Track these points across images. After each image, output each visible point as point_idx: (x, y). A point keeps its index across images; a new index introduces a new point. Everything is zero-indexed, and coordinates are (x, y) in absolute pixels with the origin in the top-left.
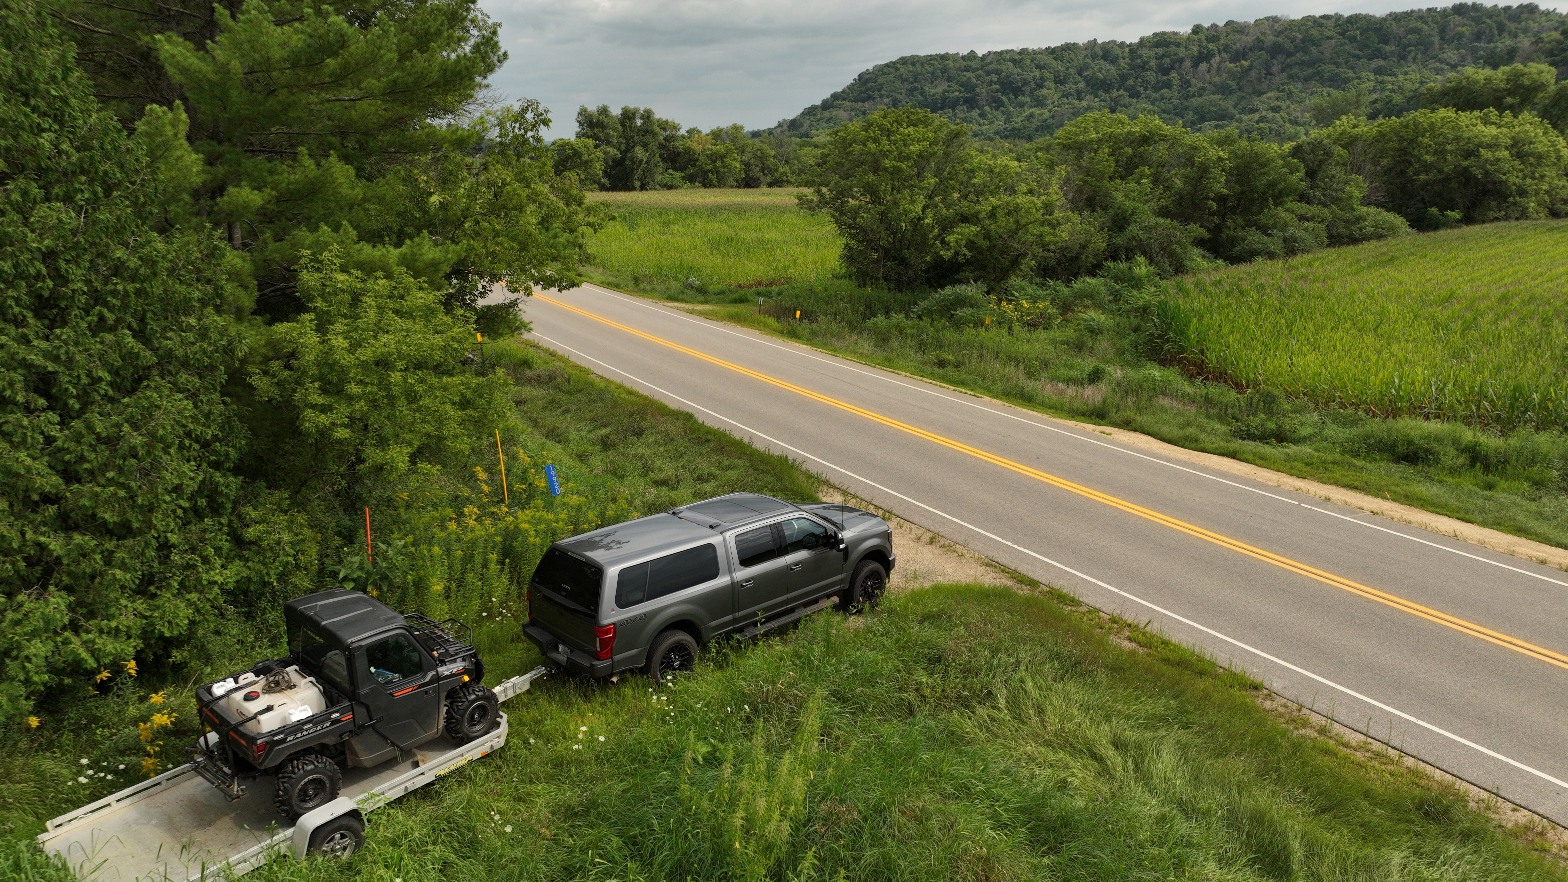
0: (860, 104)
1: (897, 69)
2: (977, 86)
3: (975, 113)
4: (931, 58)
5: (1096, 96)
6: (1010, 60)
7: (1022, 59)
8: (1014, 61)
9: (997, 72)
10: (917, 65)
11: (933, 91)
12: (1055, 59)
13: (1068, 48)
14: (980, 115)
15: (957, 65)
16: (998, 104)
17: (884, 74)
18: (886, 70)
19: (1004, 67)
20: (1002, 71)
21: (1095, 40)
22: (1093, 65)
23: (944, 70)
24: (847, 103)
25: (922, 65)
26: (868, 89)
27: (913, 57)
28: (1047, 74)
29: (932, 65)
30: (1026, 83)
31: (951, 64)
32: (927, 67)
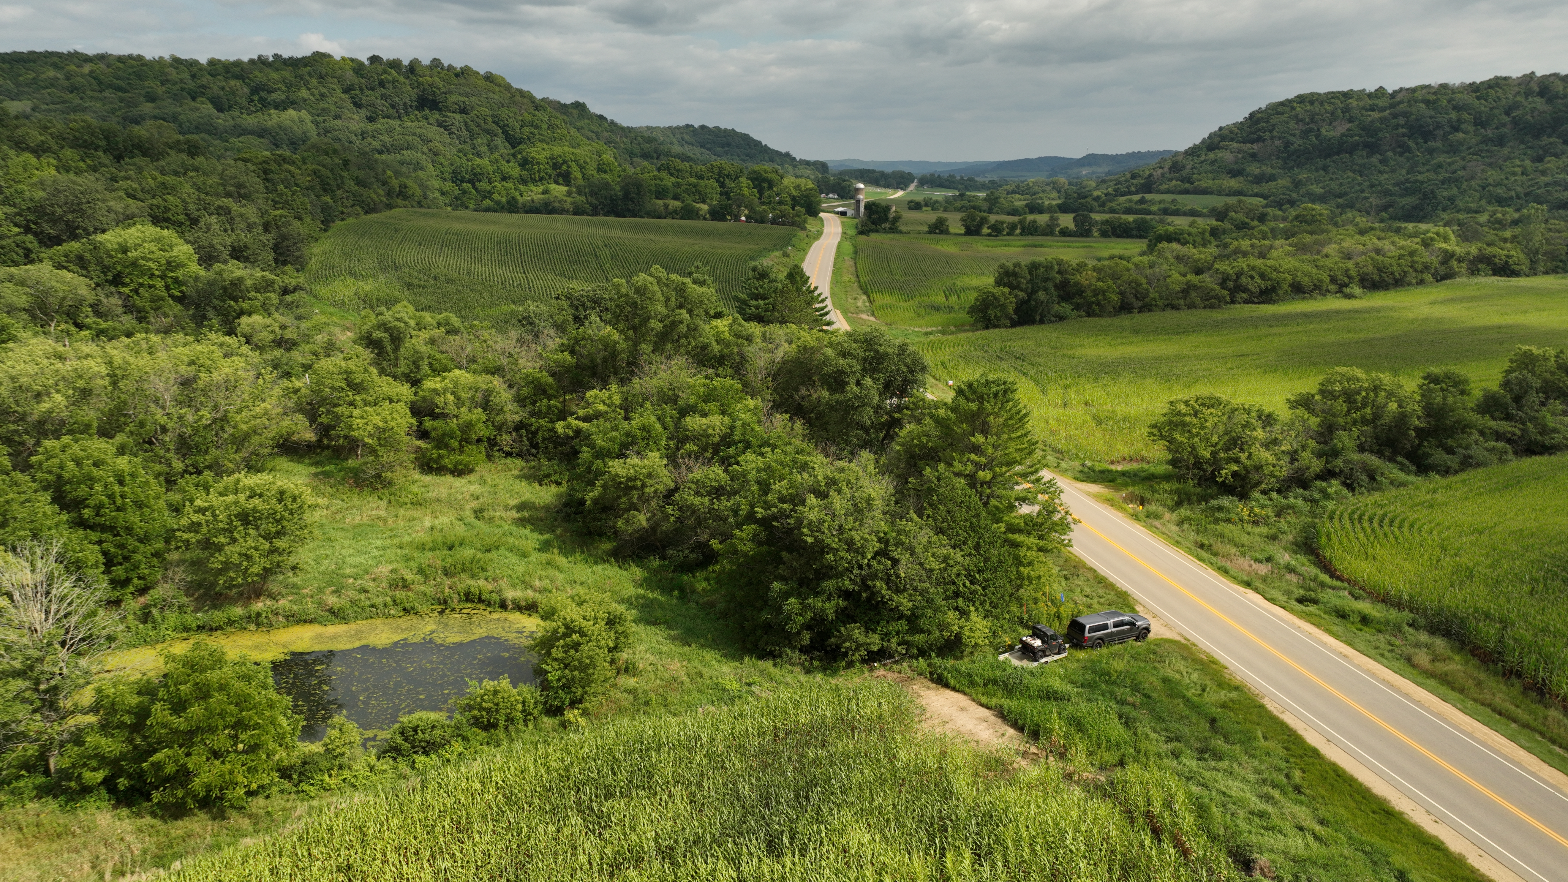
0: (1249, 145)
1: (1293, 108)
2: (1380, 130)
3: (1375, 159)
4: (1332, 96)
5: (1522, 142)
6: (1423, 101)
7: (1438, 99)
8: (1427, 102)
9: (1406, 114)
10: (1316, 104)
11: (1332, 134)
12: (1478, 98)
13: (1498, 83)
14: (1381, 162)
15: (1361, 104)
16: (1403, 149)
17: (1278, 113)
18: (1280, 109)
19: (1414, 110)
20: (1411, 114)
21: (1533, 73)
22: (1525, 103)
23: (1346, 110)
24: (1235, 145)
25: (1322, 104)
26: (1259, 130)
27: (1312, 94)
28: (1465, 116)
29: (1333, 104)
30: (1439, 126)
31: (1353, 102)
32: (1327, 106)
